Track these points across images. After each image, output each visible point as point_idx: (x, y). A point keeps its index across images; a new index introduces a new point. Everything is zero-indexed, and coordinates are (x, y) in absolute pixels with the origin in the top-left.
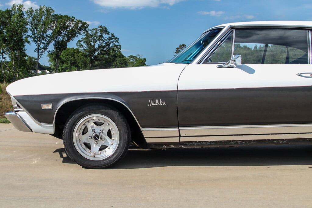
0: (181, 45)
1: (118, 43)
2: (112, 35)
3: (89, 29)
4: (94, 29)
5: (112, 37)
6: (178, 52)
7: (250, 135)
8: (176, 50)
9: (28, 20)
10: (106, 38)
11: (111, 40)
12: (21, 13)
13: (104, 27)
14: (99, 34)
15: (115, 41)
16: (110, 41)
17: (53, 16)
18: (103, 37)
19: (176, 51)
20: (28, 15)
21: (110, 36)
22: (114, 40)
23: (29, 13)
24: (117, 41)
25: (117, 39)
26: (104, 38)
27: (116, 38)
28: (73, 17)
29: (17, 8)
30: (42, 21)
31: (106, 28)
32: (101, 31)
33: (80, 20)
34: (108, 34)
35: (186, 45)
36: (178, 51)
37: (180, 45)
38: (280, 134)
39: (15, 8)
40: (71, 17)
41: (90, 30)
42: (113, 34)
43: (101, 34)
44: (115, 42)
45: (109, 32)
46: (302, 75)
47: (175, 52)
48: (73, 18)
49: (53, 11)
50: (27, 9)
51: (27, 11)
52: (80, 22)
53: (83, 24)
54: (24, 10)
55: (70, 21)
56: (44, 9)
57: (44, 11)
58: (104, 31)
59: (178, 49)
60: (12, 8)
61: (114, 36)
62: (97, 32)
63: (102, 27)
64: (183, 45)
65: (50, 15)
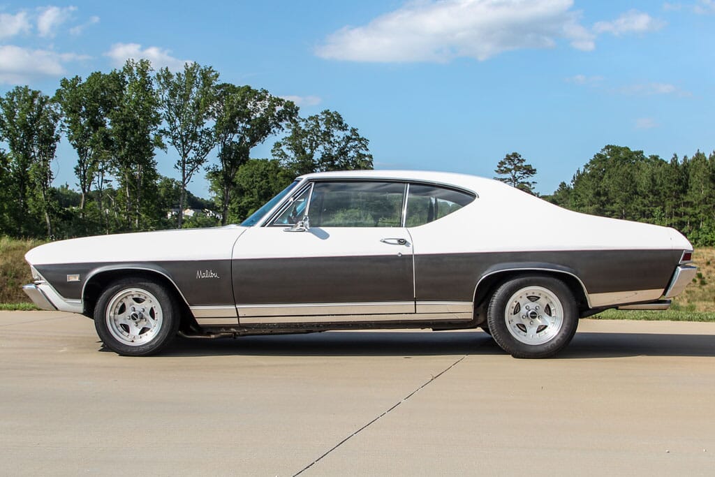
0: (510, 154)
1: (367, 150)
2: (354, 131)
3: (300, 118)
4: (311, 118)
5: (353, 137)
6: (502, 170)
8: (498, 166)
9: (160, 97)
10: (339, 137)
11: (351, 144)
12: (146, 80)
13: (336, 112)
14: (323, 128)
15: (360, 145)
16: (349, 145)
17: (219, 87)
18: (333, 136)
19: (497, 169)
20: (161, 83)
21: (348, 133)
22: (356, 142)
23: (162, 81)
24: (365, 146)
25: (363, 142)
26: (336, 138)
27: (362, 139)
28: (263, 90)
29: (135, 69)
30: (193, 99)
31: (339, 116)
32: (328, 122)
33: (278, 98)
34: (344, 128)
35: (520, 156)
36: (502, 168)
37: (507, 156)
39: (131, 69)
40: (259, 91)
41: (303, 121)
42: (356, 129)
43: (328, 129)
44: (360, 147)
45: (346, 126)
46: (387, 241)
47: (497, 171)
48: (263, 93)
49: (217, 76)
50: (157, 70)
51: (158, 75)
52: (279, 101)
53: (286, 107)
54: (152, 74)
55: (255, 98)
56: (195, 71)
57: (195, 76)
58: (335, 122)
59: (502, 163)
60: (124, 69)
61: (358, 135)
62: (318, 123)
63: (329, 114)
64: (515, 155)
65: (209, 85)
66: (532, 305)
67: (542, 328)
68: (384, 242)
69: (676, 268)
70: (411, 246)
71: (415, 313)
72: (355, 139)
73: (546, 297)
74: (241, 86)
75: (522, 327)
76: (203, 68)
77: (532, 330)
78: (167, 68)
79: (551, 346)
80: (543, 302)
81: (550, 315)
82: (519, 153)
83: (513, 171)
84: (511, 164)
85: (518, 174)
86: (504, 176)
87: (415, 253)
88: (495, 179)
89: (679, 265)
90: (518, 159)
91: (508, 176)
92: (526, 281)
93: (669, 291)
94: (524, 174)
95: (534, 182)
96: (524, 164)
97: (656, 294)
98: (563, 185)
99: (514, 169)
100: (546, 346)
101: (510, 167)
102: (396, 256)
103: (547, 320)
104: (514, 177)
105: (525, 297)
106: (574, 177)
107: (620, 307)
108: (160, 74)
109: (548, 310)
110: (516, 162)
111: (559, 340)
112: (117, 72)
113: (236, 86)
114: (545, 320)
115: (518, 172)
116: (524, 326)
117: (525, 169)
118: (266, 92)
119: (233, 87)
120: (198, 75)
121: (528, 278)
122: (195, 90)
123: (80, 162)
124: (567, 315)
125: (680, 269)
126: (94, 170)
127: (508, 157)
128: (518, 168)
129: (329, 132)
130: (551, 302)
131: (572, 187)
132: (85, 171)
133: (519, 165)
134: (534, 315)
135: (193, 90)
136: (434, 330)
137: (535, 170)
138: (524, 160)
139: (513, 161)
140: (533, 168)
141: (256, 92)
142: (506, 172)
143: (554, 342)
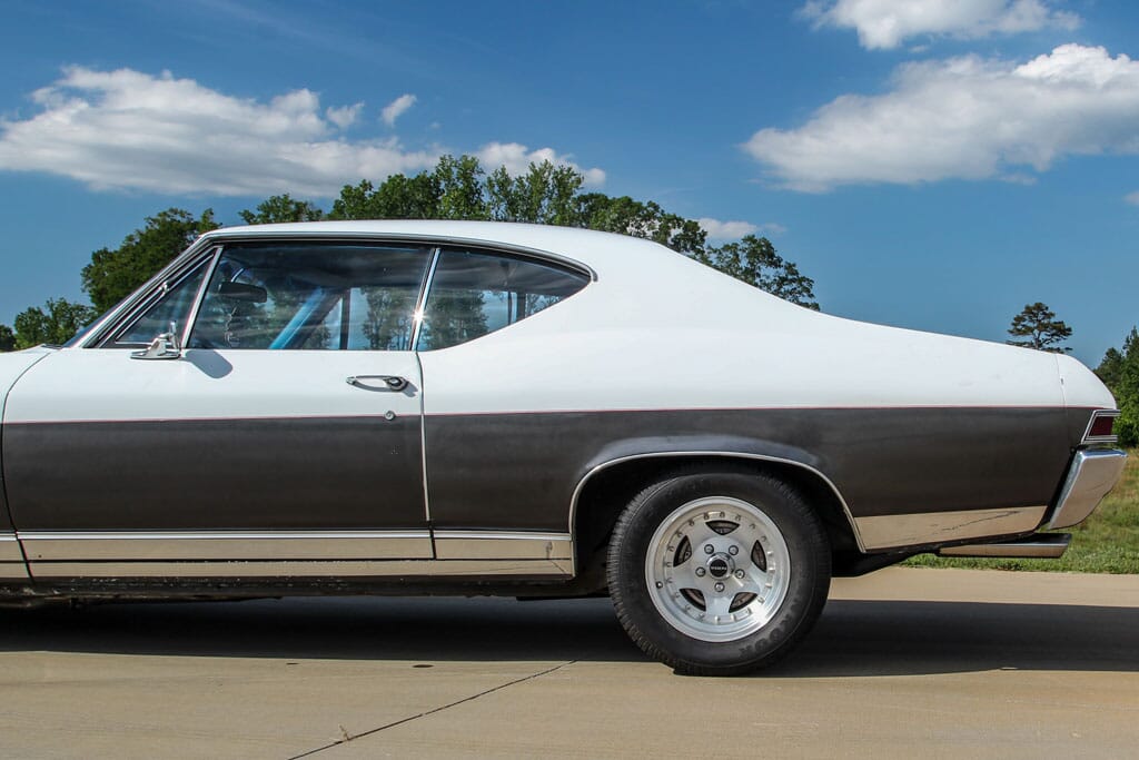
0: (1032, 305)
1: (811, 296)
2: (790, 268)
3: (709, 247)
4: (727, 248)
5: (790, 277)
6: (1019, 330)
7: (226, 560)
8: (1013, 324)
9: (493, 212)
10: (768, 277)
11: (786, 287)
12: (471, 188)
13: (764, 240)
14: (744, 263)
15: (800, 289)
16: (782, 290)
17: (584, 199)
18: (759, 275)
19: (1012, 328)
20: (494, 193)
21: (782, 272)
22: (794, 285)
23: (496, 189)
24: (808, 291)
25: (805, 284)
26: (763, 278)
27: (804, 279)
28: (650, 204)
29: (455, 170)
30: (542, 216)
31: (769, 245)
32: (752, 254)
33: (675, 216)
34: (776, 263)
35: (1047, 308)
36: (1019, 327)
37: (1027, 308)
38: (313, 560)
39: (448, 170)
40: (645, 205)
41: (715, 252)
42: (794, 265)
43: (752, 264)
44: (800, 293)
45: (780, 260)
46: (361, 381)
47: (1011, 332)
48: (651, 209)
49: (579, 181)
50: (490, 174)
51: (490, 181)
52: (676, 221)
53: (685, 229)
54: (481, 179)
55: (640, 216)
56: (547, 174)
57: (546, 182)
58: (763, 253)
59: (1019, 319)
60: (438, 171)
61: (797, 273)
62: (737, 256)
63: (754, 242)
64: (1039, 307)
65: (568, 196)
66: (721, 544)
67: (741, 602)
68: (354, 383)
69: (1073, 454)
70: (418, 394)
71: (435, 558)
72: (793, 281)
73: (754, 526)
74: (617, 197)
75: (694, 598)
76: (558, 170)
77: (719, 605)
78: (503, 169)
79: (758, 644)
80: (746, 535)
81: (763, 568)
82: (1046, 303)
83: (1036, 332)
84: (1032, 321)
85: (1043, 336)
86: (1022, 339)
87: (426, 413)
88: (1009, 343)
89: (1083, 448)
90: (1044, 313)
91: (1029, 338)
92: (696, 483)
93: (1058, 511)
94: (1053, 335)
95: (1067, 349)
96: (1052, 320)
97: (1027, 518)
98: (1112, 352)
99: (1037, 328)
100: (744, 646)
101: (1031, 325)
102: (383, 418)
103: (758, 580)
104: (1037, 340)
105: (701, 522)
106: (1128, 341)
107: (943, 551)
108: (493, 178)
109: (758, 556)
110: (1040, 317)
111: (776, 630)
112: (428, 175)
113: (610, 198)
114: (751, 580)
115: (1043, 333)
116: (700, 594)
117: (1055, 328)
118: (656, 208)
119: (606, 199)
120: (550, 181)
121: (702, 477)
122: (545, 202)
123: (371, 315)
124: (799, 569)
125: (1083, 456)
126: (392, 327)
127: (1029, 310)
128: (1043, 327)
129: (753, 270)
130: (765, 538)
131: (1125, 355)
132: (377, 328)
133: (1046, 321)
134: (719, 569)
135: (542, 203)
136: (520, 599)
137: (1069, 330)
138: (1053, 315)
139: (1036, 316)
140: (1067, 327)
141: (639, 207)
142: (1024, 333)
143: (766, 635)
